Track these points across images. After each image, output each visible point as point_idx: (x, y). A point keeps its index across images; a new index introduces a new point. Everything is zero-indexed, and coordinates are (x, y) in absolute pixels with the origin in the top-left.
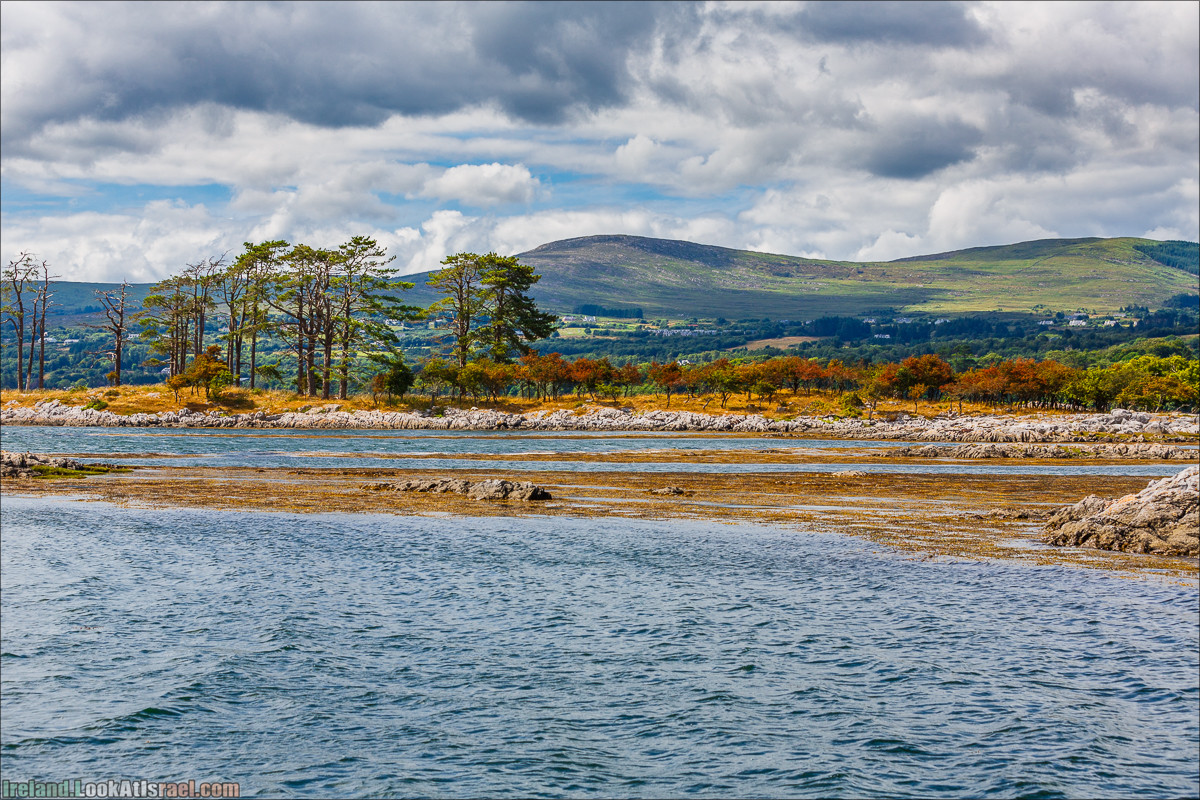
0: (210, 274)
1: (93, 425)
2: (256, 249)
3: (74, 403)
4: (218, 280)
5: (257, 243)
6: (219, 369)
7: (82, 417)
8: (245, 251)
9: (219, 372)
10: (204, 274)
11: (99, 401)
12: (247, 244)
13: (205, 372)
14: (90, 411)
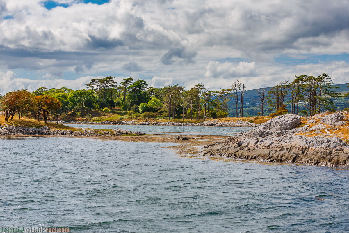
0: (285, 84)
1: (248, 127)
2: (298, 77)
3: (246, 121)
4: (288, 86)
5: (298, 76)
6: (284, 111)
7: (246, 125)
8: (295, 78)
9: (284, 112)
10: (284, 84)
11: (251, 120)
12: (295, 76)
13: (280, 112)
14: (248, 123)
